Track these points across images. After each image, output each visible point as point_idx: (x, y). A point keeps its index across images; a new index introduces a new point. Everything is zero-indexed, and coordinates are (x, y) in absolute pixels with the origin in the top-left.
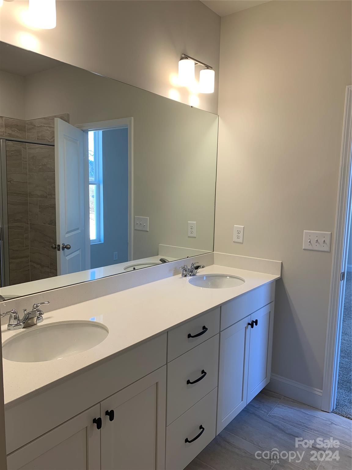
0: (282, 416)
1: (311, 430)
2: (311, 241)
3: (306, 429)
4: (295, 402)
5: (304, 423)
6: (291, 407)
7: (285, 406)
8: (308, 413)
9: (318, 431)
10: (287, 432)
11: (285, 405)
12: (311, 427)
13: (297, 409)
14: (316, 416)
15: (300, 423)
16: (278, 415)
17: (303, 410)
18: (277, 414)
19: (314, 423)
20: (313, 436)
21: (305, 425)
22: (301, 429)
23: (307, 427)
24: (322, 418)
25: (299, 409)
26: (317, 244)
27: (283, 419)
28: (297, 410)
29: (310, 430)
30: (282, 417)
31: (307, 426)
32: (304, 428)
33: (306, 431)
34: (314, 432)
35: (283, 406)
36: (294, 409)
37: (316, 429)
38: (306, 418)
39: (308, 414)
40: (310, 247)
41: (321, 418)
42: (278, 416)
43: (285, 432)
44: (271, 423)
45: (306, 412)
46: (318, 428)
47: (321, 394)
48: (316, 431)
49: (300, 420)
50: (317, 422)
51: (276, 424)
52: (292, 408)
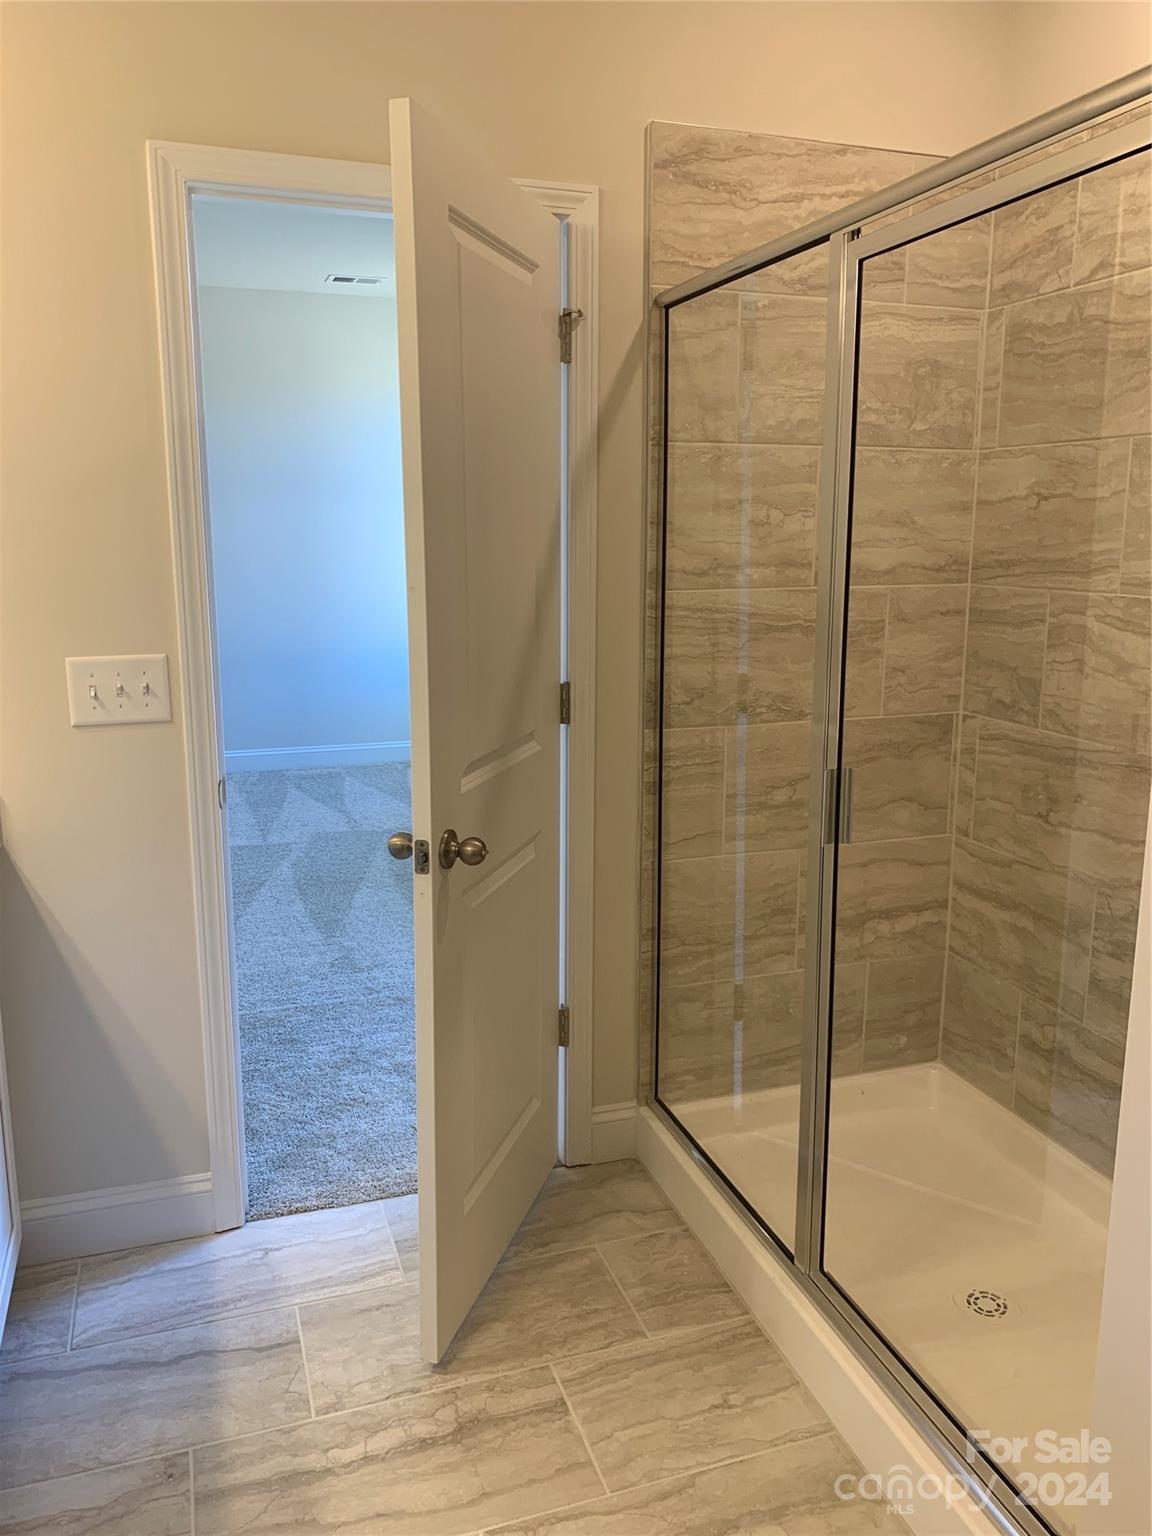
0: (115, 1322)
1: (226, 1304)
2: (98, 694)
3: (213, 1311)
4: (125, 1257)
5: (194, 1301)
6: (126, 1278)
7: (106, 1287)
8: (186, 1264)
9: (246, 1297)
10: (162, 1360)
11: (102, 1285)
12: (219, 1299)
13: (146, 1273)
14: (216, 1258)
15: (183, 1308)
16: (100, 1329)
17: (166, 1266)
18: (98, 1326)
19: (222, 1281)
20: (243, 1320)
21: (199, 1303)
22: (196, 1322)
23: (210, 1307)
24: (233, 1253)
25: (153, 1269)
26: (123, 700)
27: (127, 1329)
28: (151, 1275)
29: (225, 1309)
30: (116, 1325)
31: (210, 1302)
32: (204, 1313)
33: (214, 1318)
34: (238, 1306)
35: (100, 1288)
36: (139, 1278)
37: (239, 1295)
38: (189, 1280)
39: (187, 1268)
40: (99, 716)
41: (229, 1255)
42: (103, 1332)
43: (156, 1364)
44: (99, 1367)
45: (179, 1265)
46: (240, 1287)
47: (208, 1186)
48: (240, 1300)
49: (179, 1299)
50: (227, 1276)
51: (114, 1358)
52: (130, 1280)
